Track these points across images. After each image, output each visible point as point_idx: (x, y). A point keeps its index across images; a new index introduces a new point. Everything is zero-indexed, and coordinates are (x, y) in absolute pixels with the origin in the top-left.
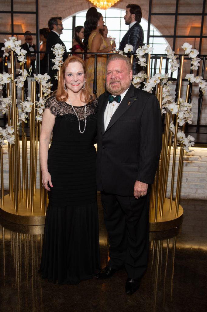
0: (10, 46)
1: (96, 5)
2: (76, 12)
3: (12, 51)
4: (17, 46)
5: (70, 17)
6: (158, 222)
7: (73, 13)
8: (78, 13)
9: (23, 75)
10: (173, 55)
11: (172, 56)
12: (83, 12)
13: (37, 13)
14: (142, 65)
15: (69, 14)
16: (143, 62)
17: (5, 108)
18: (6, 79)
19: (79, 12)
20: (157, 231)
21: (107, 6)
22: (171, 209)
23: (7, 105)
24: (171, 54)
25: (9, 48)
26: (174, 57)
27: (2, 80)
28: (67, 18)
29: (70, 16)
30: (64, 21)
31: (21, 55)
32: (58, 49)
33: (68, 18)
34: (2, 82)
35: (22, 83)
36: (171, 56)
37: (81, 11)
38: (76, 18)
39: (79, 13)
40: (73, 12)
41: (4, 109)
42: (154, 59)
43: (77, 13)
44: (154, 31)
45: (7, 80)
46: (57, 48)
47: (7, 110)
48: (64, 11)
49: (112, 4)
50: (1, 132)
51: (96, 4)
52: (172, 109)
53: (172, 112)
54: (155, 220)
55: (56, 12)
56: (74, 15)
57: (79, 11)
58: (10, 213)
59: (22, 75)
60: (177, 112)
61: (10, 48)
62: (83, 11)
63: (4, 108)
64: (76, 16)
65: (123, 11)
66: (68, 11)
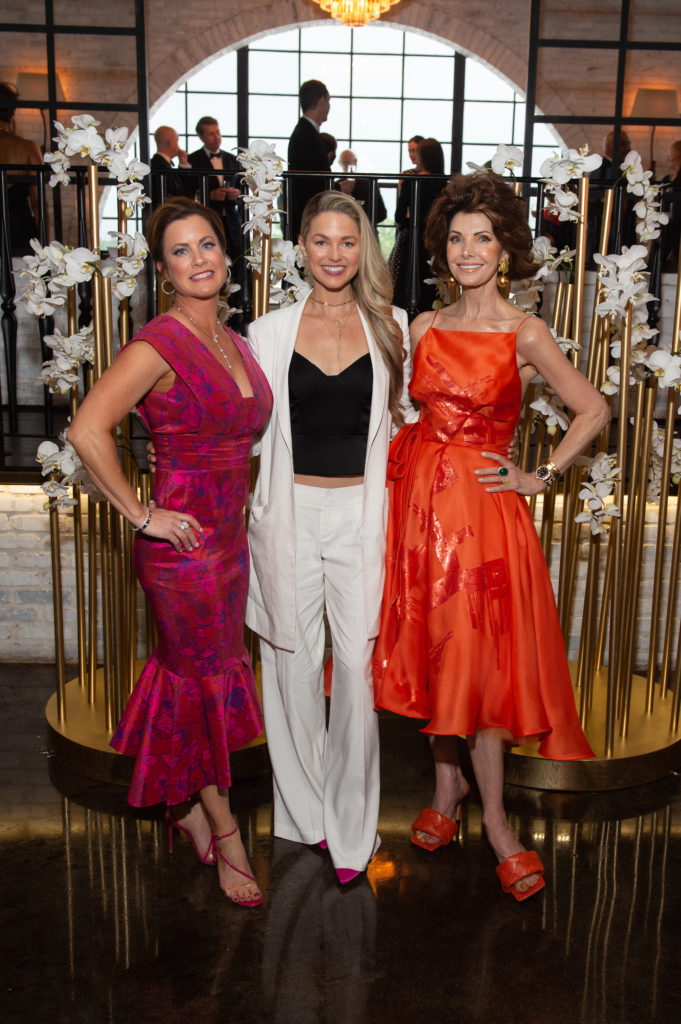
0: (87, 146)
1: (329, 11)
2: (249, 33)
3: (93, 168)
4: (112, 146)
5: (229, 52)
6: (616, 757)
7: (241, 37)
8: (257, 39)
9: (133, 254)
10: (647, 183)
11: (644, 186)
12: (275, 33)
13: (139, 32)
14: (562, 218)
15: (228, 41)
16: (568, 206)
17: (68, 372)
18: (78, 267)
19: (260, 34)
20: (615, 788)
21: (367, 15)
22: (652, 711)
23: (74, 361)
24: (640, 178)
25: (84, 155)
26: (652, 188)
27: (63, 272)
28: (217, 54)
29: (230, 47)
30: (210, 63)
31: (128, 182)
32: (263, 159)
33: (221, 55)
34: (64, 277)
35: (129, 281)
36: (640, 185)
37: (266, 31)
38: (252, 56)
39: (262, 37)
40: (239, 33)
41: (66, 376)
42: (534, 195)
43: (252, 37)
44: (515, 103)
45: (84, 270)
46: (260, 155)
47: (75, 378)
48: (210, 28)
49: (382, 8)
50: (55, 458)
51: (329, 7)
52: (661, 370)
53: (660, 379)
54: (606, 753)
55: (182, 33)
56: (243, 42)
57: (262, 30)
58: (92, 747)
59: (129, 252)
60: (676, 380)
61: (88, 157)
62: (273, 30)
63: (62, 373)
64: (250, 47)
65: (412, 31)
66: (223, 28)
